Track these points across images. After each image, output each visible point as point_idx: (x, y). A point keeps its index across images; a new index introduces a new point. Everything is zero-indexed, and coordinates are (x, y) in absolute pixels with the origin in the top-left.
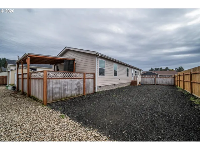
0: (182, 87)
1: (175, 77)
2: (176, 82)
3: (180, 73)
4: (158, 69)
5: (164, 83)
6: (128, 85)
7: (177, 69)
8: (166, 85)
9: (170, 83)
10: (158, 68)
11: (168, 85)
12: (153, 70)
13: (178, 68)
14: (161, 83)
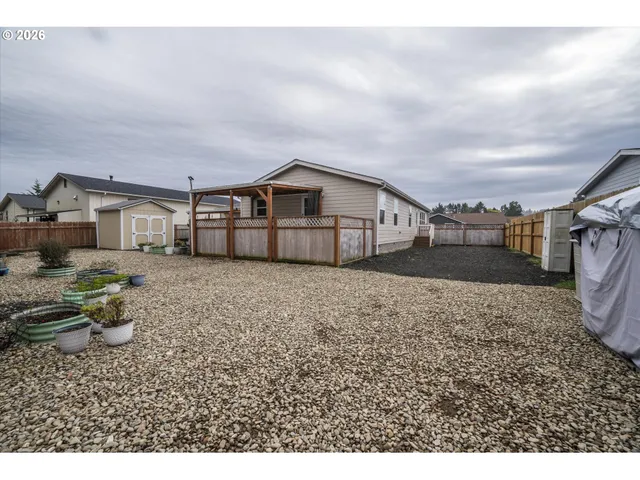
0: (517, 247)
1: (504, 229)
2: (507, 240)
3: (515, 220)
4: (456, 208)
5: (484, 241)
6: (407, 247)
7: (506, 208)
8: (487, 246)
9: (495, 242)
10: (456, 203)
11: (493, 246)
12: (444, 209)
13: (508, 206)
14: (477, 242)
